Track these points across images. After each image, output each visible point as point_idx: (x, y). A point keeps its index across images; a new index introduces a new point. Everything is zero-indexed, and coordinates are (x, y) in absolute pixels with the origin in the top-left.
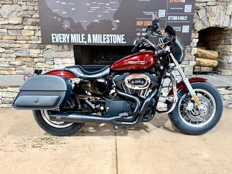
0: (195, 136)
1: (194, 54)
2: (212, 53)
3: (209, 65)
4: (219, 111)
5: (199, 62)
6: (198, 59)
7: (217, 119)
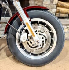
0: (35, 68)
1: (55, 4)
2: (68, 4)
3: (65, 12)
4: (60, 44)
5: (59, 10)
6: (58, 8)
7: (58, 52)
